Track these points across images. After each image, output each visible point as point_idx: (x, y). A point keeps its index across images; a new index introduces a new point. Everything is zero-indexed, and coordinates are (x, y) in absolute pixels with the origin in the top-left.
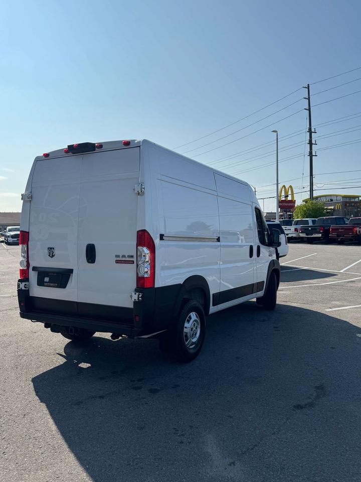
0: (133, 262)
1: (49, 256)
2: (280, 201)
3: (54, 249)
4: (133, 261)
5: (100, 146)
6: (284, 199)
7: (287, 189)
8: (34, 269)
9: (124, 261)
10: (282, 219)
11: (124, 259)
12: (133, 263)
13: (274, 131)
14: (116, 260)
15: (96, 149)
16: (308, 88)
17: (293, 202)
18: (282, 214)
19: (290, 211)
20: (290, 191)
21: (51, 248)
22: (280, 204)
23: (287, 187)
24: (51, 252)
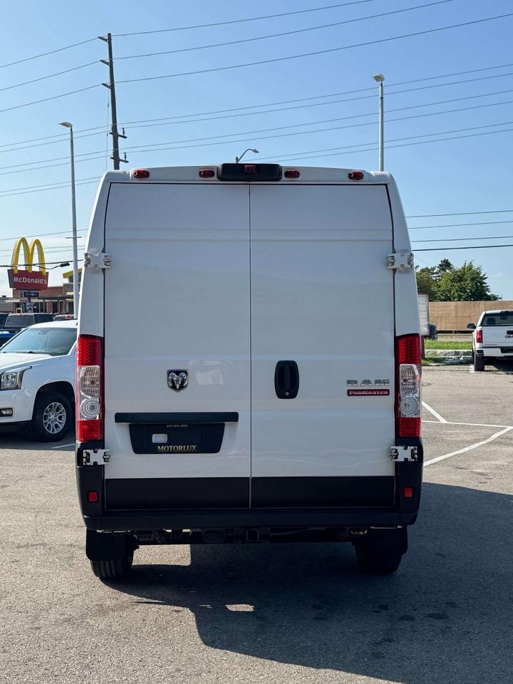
0: (385, 392)
1: (174, 387)
2: (16, 272)
3: (186, 372)
4: (388, 390)
5: (293, 173)
6: (23, 268)
7: (30, 247)
8: (120, 418)
9: (369, 390)
10: (19, 311)
11: (366, 387)
12: (388, 394)
13: (64, 124)
14: (349, 391)
15: (284, 178)
16: (109, 40)
17: (43, 276)
18: (18, 301)
19: (37, 296)
20: (36, 251)
21: (178, 372)
22: (16, 279)
23: (30, 242)
24: (178, 381)
